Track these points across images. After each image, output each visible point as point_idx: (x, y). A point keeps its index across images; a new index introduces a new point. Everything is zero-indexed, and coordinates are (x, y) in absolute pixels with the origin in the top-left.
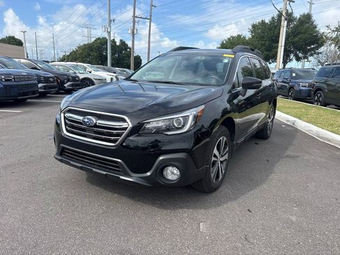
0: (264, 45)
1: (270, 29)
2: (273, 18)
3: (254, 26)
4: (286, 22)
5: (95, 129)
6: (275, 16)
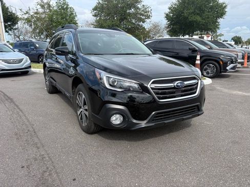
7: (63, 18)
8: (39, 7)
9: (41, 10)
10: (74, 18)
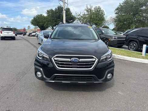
0: (54, 19)
1: (56, 13)
2: (56, 8)
3: (48, 11)
4: (65, 11)
5: (79, 63)
6: (57, 8)
7: (96, 17)
8: (86, 11)
9: (86, 13)
10: (103, 16)
